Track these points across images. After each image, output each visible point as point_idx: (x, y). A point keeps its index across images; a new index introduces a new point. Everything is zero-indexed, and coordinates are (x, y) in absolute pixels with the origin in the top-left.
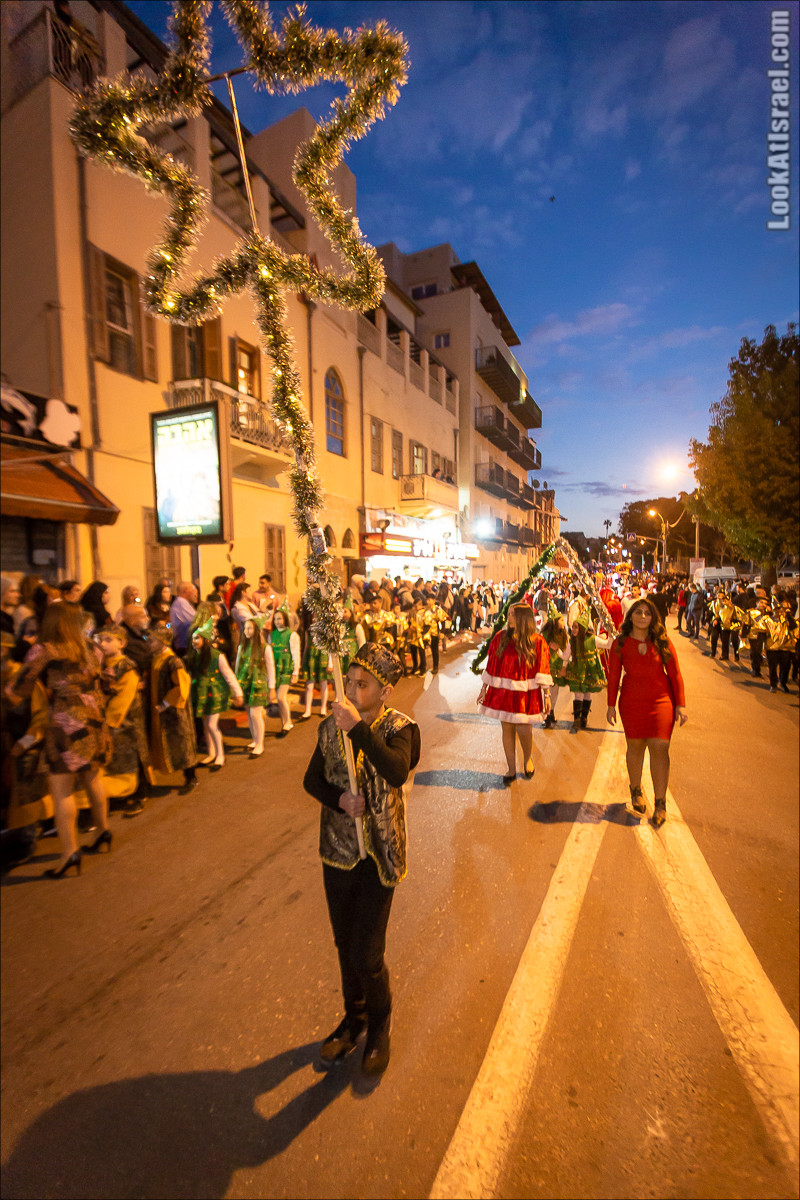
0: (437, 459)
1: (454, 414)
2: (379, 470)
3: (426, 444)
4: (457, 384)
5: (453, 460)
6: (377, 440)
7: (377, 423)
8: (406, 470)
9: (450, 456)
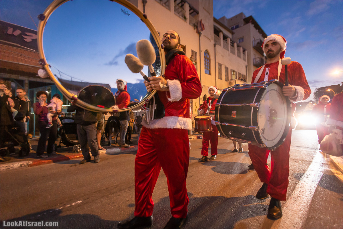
0: (240, 75)
1: (246, 61)
2: (221, 78)
3: (236, 70)
4: (246, 52)
5: (245, 75)
6: (220, 70)
7: (220, 65)
8: (230, 78)
9: (245, 74)
